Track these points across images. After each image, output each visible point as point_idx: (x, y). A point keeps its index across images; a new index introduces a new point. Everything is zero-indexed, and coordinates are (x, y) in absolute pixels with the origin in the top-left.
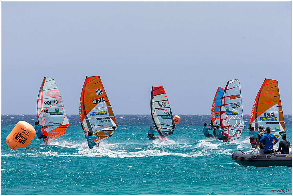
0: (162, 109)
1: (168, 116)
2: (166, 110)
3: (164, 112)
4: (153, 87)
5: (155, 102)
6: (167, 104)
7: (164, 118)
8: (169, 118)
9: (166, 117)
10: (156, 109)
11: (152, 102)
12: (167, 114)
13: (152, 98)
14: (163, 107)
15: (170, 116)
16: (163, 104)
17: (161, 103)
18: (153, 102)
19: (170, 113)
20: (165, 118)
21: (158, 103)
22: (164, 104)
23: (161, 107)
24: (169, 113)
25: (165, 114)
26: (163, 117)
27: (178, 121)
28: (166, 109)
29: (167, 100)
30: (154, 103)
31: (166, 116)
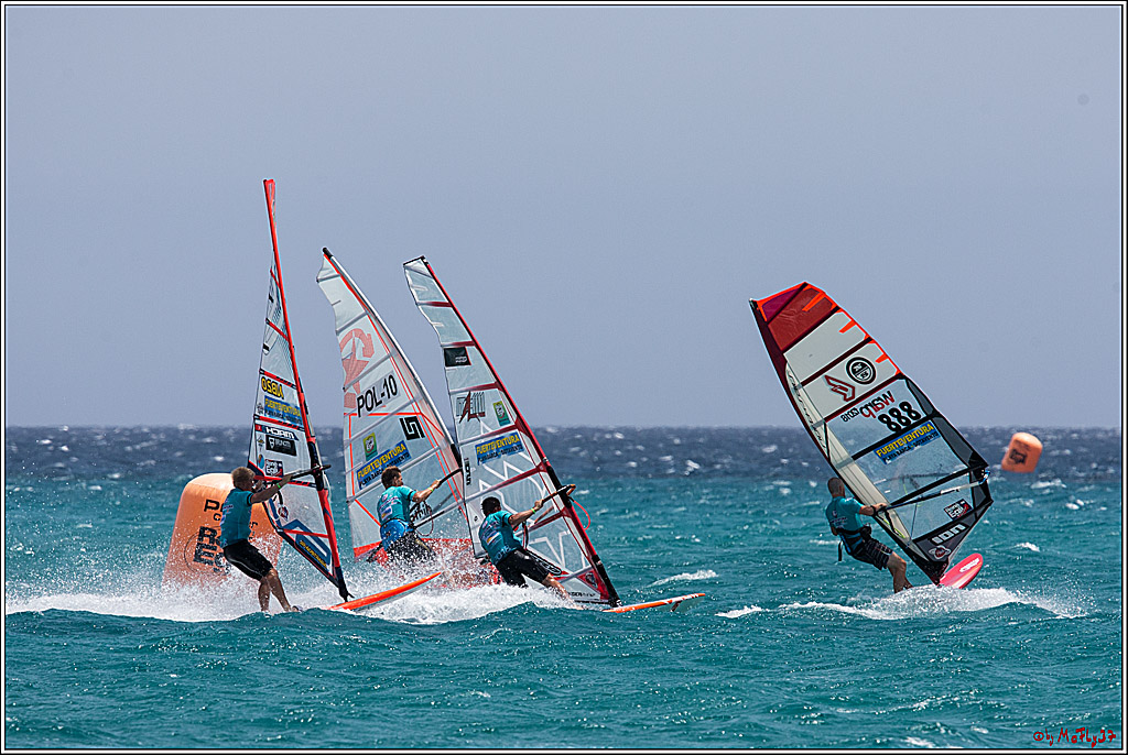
0: (862, 404)
1: (910, 427)
2: (889, 397)
3: (881, 418)
4: (754, 304)
5: (804, 383)
6: (878, 361)
7: (892, 456)
8: (923, 440)
9: (902, 441)
10: (827, 419)
11: (791, 386)
12: (899, 417)
13: (780, 365)
14: (861, 390)
15: (925, 419)
16: (852, 372)
17: (839, 372)
18: (796, 389)
19: (916, 407)
20: (903, 451)
21: (824, 382)
22: (860, 368)
23: (849, 395)
24: (910, 411)
25: (889, 423)
26: (886, 449)
27: (1028, 460)
28: (884, 391)
29: (868, 340)
30: (801, 391)
31: (899, 433)
